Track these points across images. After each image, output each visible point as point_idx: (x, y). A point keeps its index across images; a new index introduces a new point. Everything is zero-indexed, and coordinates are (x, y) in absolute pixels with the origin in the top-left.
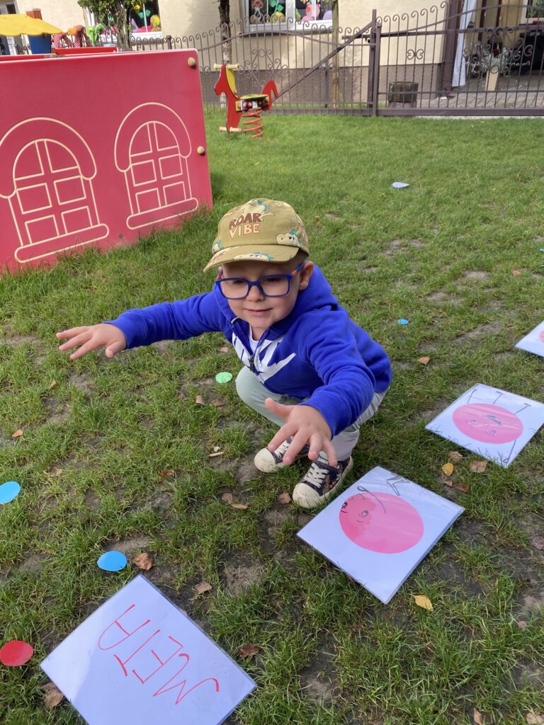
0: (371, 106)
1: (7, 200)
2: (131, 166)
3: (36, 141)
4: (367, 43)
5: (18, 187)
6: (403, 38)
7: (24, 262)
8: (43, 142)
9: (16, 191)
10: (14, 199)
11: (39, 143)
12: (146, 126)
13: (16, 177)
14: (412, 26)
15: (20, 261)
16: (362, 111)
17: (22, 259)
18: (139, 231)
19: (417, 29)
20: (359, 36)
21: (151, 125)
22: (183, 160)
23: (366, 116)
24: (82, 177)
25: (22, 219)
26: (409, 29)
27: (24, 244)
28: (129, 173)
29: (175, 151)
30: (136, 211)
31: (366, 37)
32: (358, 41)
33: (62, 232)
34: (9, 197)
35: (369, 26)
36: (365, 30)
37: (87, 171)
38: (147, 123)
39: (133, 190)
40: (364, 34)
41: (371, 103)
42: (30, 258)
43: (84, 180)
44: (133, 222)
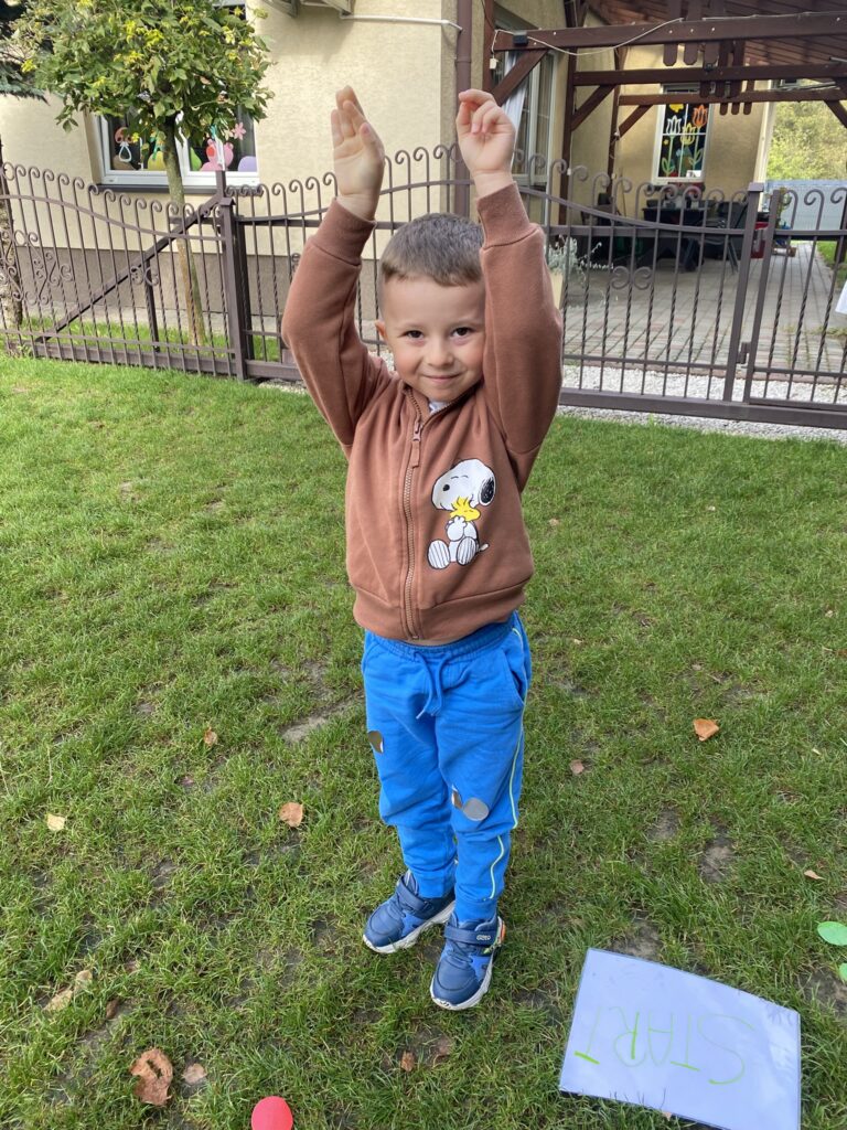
4: (213, 235)
6: (279, 230)
14: (294, 209)
16: (217, 364)
19: (303, 215)
20: (195, 220)
23: (225, 375)
26: (289, 213)
32: (193, 230)
40: (208, 215)
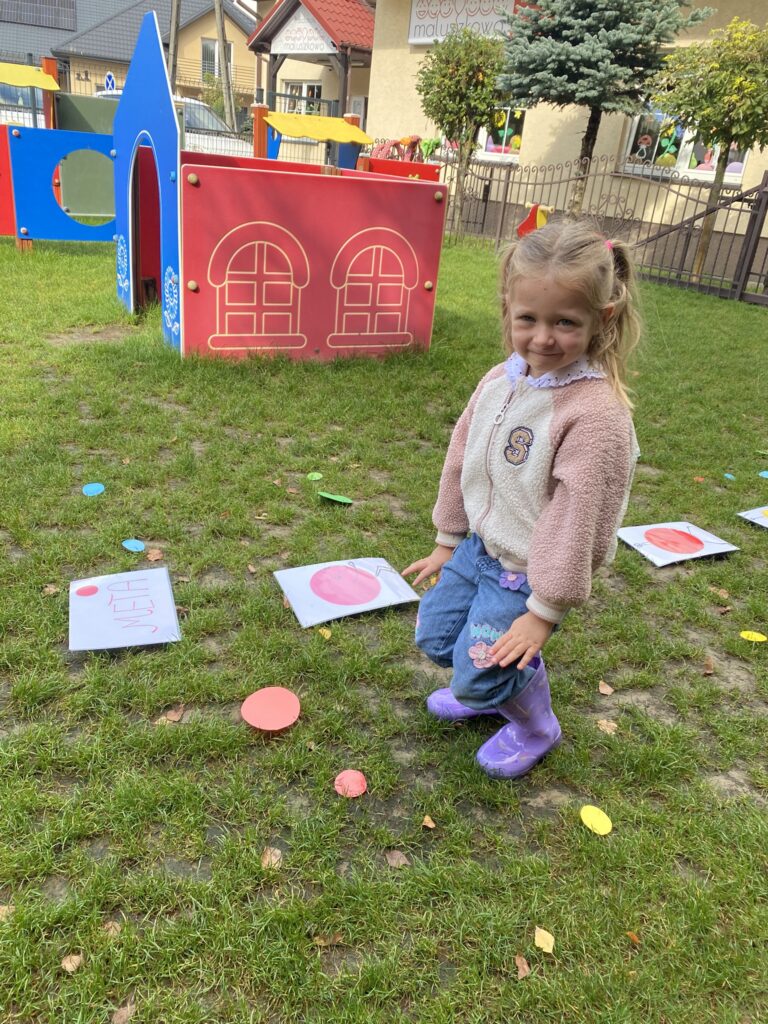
0: (735, 286)
1: (215, 289)
2: (346, 285)
3: (257, 243)
4: (750, 209)
5: (229, 279)
7: (214, 349)
8: (263, 245)
9: (226, 282)
10: (222, 290)
11: (259, 245)
12: (372, 250)
13: (230, 270)
15: (211, 347)
16: (722, 290)
17: (213, 346)
18: (338, 351)
20: (740, 199)
21: (378, 250)
22: (406, 291)
23: (726, 298)
24: (292, 284)
25: (224, 309)
27: (220, 333)
28: (342, 291)
29: (399, 280)
30: (340, 331)
31: (749, 201)
32: (737, 205)
33: (259, 331)
34: (218, 287)
35: (756, 189)
36: (749, 193)
37: (299, 280)
38: (374, 247)
39: (343, 309)
40: (747, 197)
41: (736, 283)
42: (223, 346)
43: (294, 288)
44: (334, 340)
